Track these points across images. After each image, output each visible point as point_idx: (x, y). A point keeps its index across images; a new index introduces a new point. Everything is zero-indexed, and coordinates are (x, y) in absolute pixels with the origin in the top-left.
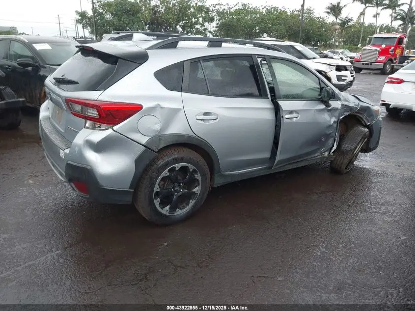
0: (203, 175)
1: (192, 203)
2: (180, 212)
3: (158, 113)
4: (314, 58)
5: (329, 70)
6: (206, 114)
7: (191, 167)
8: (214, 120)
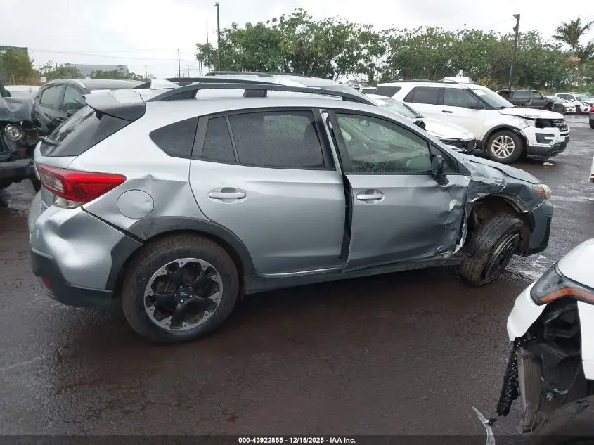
0: (224, 276)
1: (207, 316)
2: (187, 327)
3: (149, 187)
4: (502, 108)
5: (524, 125)
6: (225, 190)
7: (205, 264)
8: (238, 198)
